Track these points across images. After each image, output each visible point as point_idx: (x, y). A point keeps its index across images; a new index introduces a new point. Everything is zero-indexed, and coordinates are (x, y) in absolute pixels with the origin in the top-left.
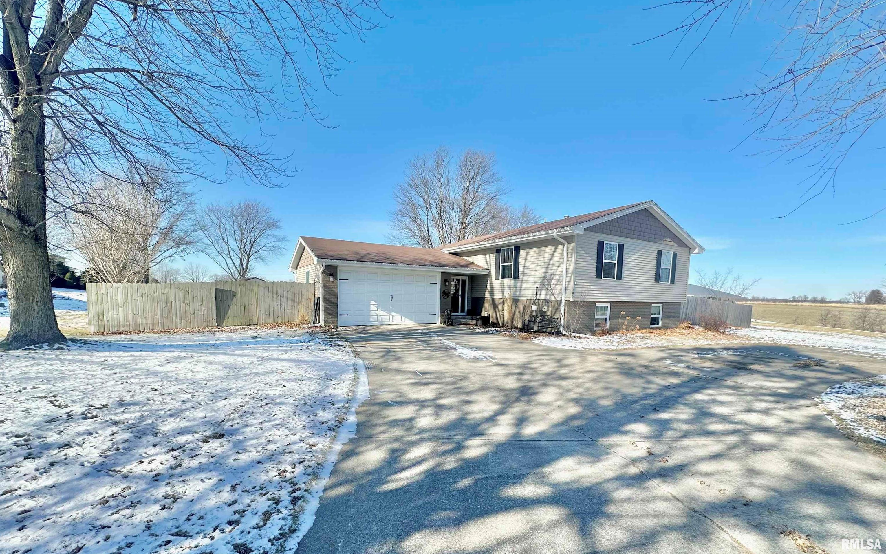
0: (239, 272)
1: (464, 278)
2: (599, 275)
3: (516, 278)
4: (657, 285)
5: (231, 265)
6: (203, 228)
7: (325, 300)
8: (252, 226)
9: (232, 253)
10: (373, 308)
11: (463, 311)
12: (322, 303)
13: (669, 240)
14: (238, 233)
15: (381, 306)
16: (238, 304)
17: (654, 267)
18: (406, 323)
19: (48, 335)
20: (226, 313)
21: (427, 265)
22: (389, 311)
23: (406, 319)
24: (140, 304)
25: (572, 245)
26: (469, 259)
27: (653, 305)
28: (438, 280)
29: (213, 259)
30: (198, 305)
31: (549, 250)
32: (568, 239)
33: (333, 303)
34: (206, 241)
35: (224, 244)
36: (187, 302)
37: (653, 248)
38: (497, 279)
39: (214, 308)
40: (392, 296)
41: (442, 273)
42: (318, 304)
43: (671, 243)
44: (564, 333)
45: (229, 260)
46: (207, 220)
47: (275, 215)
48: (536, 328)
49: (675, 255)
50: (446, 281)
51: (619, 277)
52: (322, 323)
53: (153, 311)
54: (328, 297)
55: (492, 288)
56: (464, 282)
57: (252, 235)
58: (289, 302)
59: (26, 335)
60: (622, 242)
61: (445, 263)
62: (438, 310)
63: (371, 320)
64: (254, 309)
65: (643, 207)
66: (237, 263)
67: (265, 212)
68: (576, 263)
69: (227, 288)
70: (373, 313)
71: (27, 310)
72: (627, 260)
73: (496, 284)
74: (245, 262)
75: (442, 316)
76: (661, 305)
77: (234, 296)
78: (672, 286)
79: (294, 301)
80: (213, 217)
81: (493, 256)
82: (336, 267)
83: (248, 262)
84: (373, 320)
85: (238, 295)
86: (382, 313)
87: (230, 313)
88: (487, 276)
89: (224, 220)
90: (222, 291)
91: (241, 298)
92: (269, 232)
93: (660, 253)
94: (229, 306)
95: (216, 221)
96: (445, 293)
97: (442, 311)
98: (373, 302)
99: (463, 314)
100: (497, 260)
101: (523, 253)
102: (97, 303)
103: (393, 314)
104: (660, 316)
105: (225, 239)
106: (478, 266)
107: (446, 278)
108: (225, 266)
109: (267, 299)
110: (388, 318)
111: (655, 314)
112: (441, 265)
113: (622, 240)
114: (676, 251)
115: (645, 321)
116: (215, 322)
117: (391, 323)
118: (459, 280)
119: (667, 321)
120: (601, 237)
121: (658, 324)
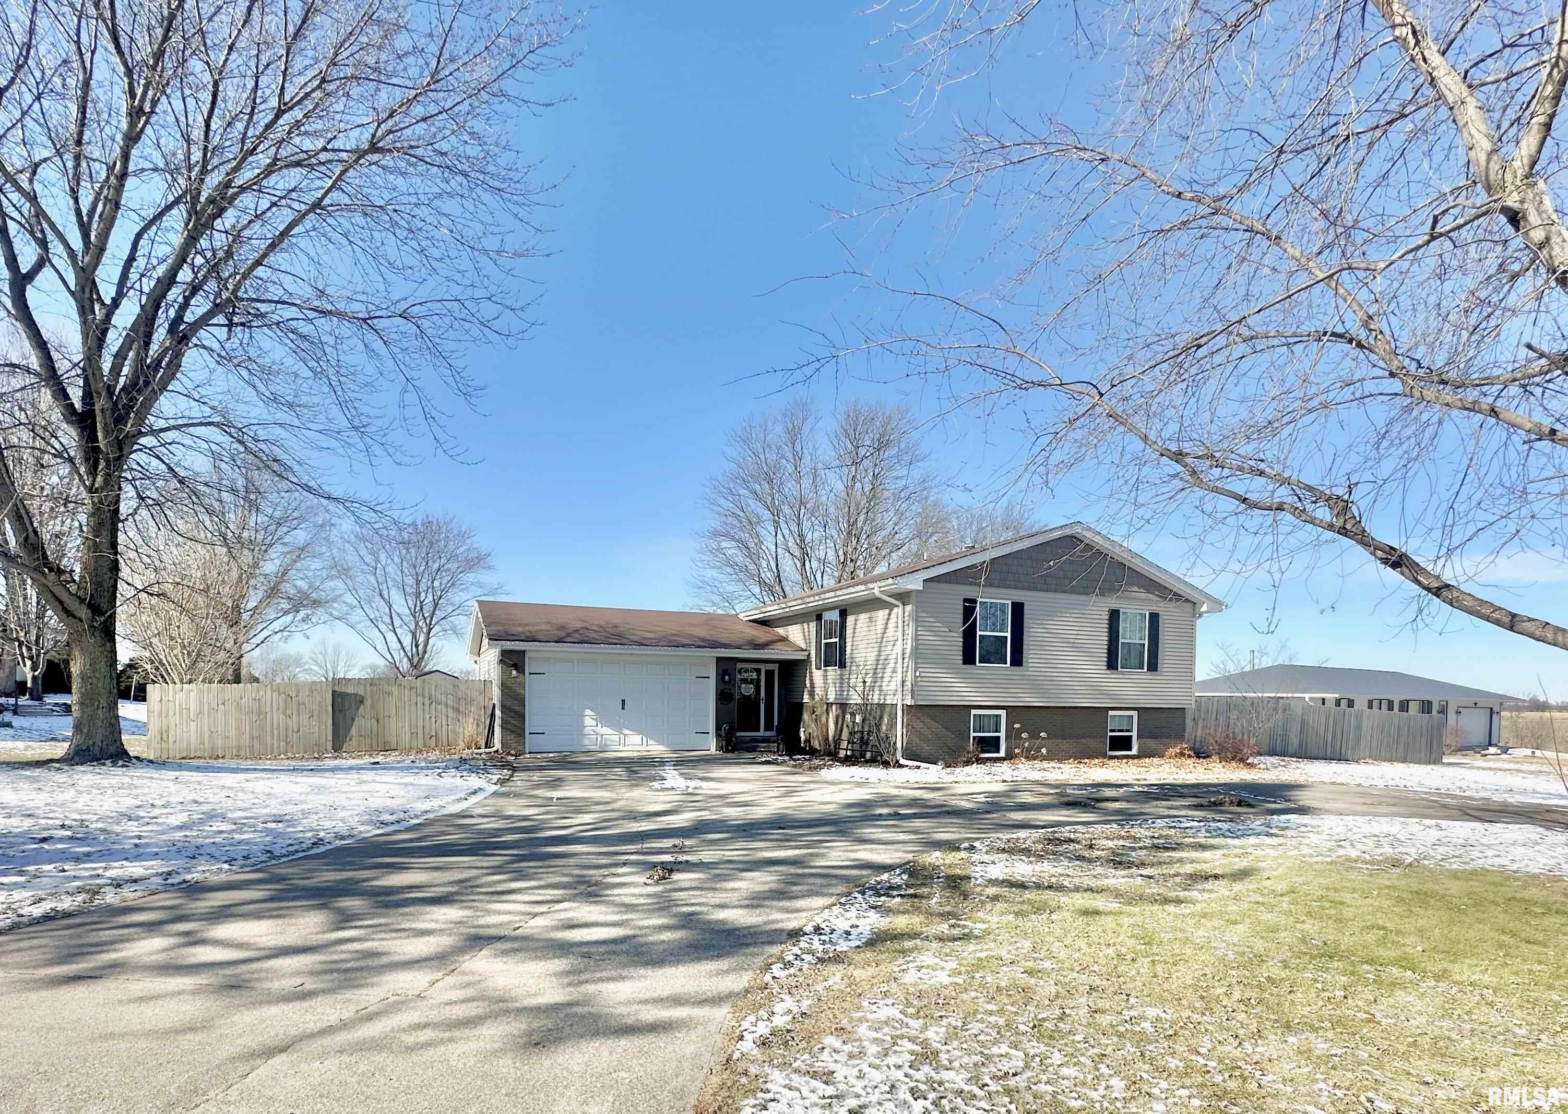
0: (410, 660)
1: (775, 667)
2: (968, 659)
3: (842, 665)
4: (1112, 676)
5: (394, 645)
6: (344, 572)
7: (504, 707)
8: (436, 566)
9: (397, 622)
10: (588, 721)
11: (768, 727)
12: (498, 713)
13: (1136, 589)
14: (410, 581)
15: (604, 718)
16: (368, 716)
17: (1103, 640)
18: (649, 748)
19: (112, 749)
20: (348, 731)
21: (684, 646)
22: (619, 728)
23: (650, 742)
24: (220, 716)
25: (909, 608)
26: (781, 631)
27: (1111, 713)
28: (712, 673)
29: (361, 634)
30: (304, 719)
31: (882, 614)
32: (903, 597)
33: (518, 713)
34: (349, 598)
35: (382, 603)
36: (289, 712)
37: (1099, 609)
38: (818, 668)
39: (330, 721)
40: (623, 701)
41: (719, 660)
42: (493, 715)
43: (1143, 596)
44: (903, 761)
45: (391, 637)
46: (351, 558)
47: (481, 542)
48: (868, 755)
49: (1154, 618)
50: (725, 672)
51: (1017, 661)
52: (497, 745)
53: (238, 728)
54: (509, 703)
55: (812, 684)
56: (769, 674)
57: (436, 583)
58: (450, 712)
59: (88, 749)
60: (1018, 599)
61: (723, 641)
62: (711, 726)
63: (586, 742)
64: (392, 724)
65: (1068, 532)
66: (407, 640)
67: (463, 536)
68: (916, 639)
69: (350, 690)
70: (588, 730)
71: (92, 718)
72: (1033, 631)
73: (818, 675)
74: (422, 639)
75: (718, 735)
76: (1135, 714)
77: (362, 702)
78: (1151, 676)
79: (456, 710)
80: (364, 552)
81: (813, 625)
82: (523, 652)
83: (428, 639)
84: (589, 743)
85: (368, 703)
86: (606, 730)
87: (354, 731)
88: (807, 661)
89: (383, 557)
90: (343, 695)
91: (373, 706)
92: (470, 577)
93: (1114, 615)
94: (353, 719)
95: (369, 559)
96: (723, 697)
97: (718, 728)
98: (588, 712)
99: (768, 734)
100: (818, 633)
101: (850, 619)
102: (160, 714)
103: (626, 732)
104: (1134, 734)
105: (385, 593)
106: (792, 644)
107: (726, 667)
108: (381, 647)
109: (413, 708)
110: (616, 738)
111: (1119, 731)
112: (715, 645)
113: (1020, 596)
114: (1155, 609)
115: (1092, 743)
116: (330, 744)
117: (621, 748)
118: (758, 671)
119: (1151, 744)
120: (969, 591)
121: (1130, 749)
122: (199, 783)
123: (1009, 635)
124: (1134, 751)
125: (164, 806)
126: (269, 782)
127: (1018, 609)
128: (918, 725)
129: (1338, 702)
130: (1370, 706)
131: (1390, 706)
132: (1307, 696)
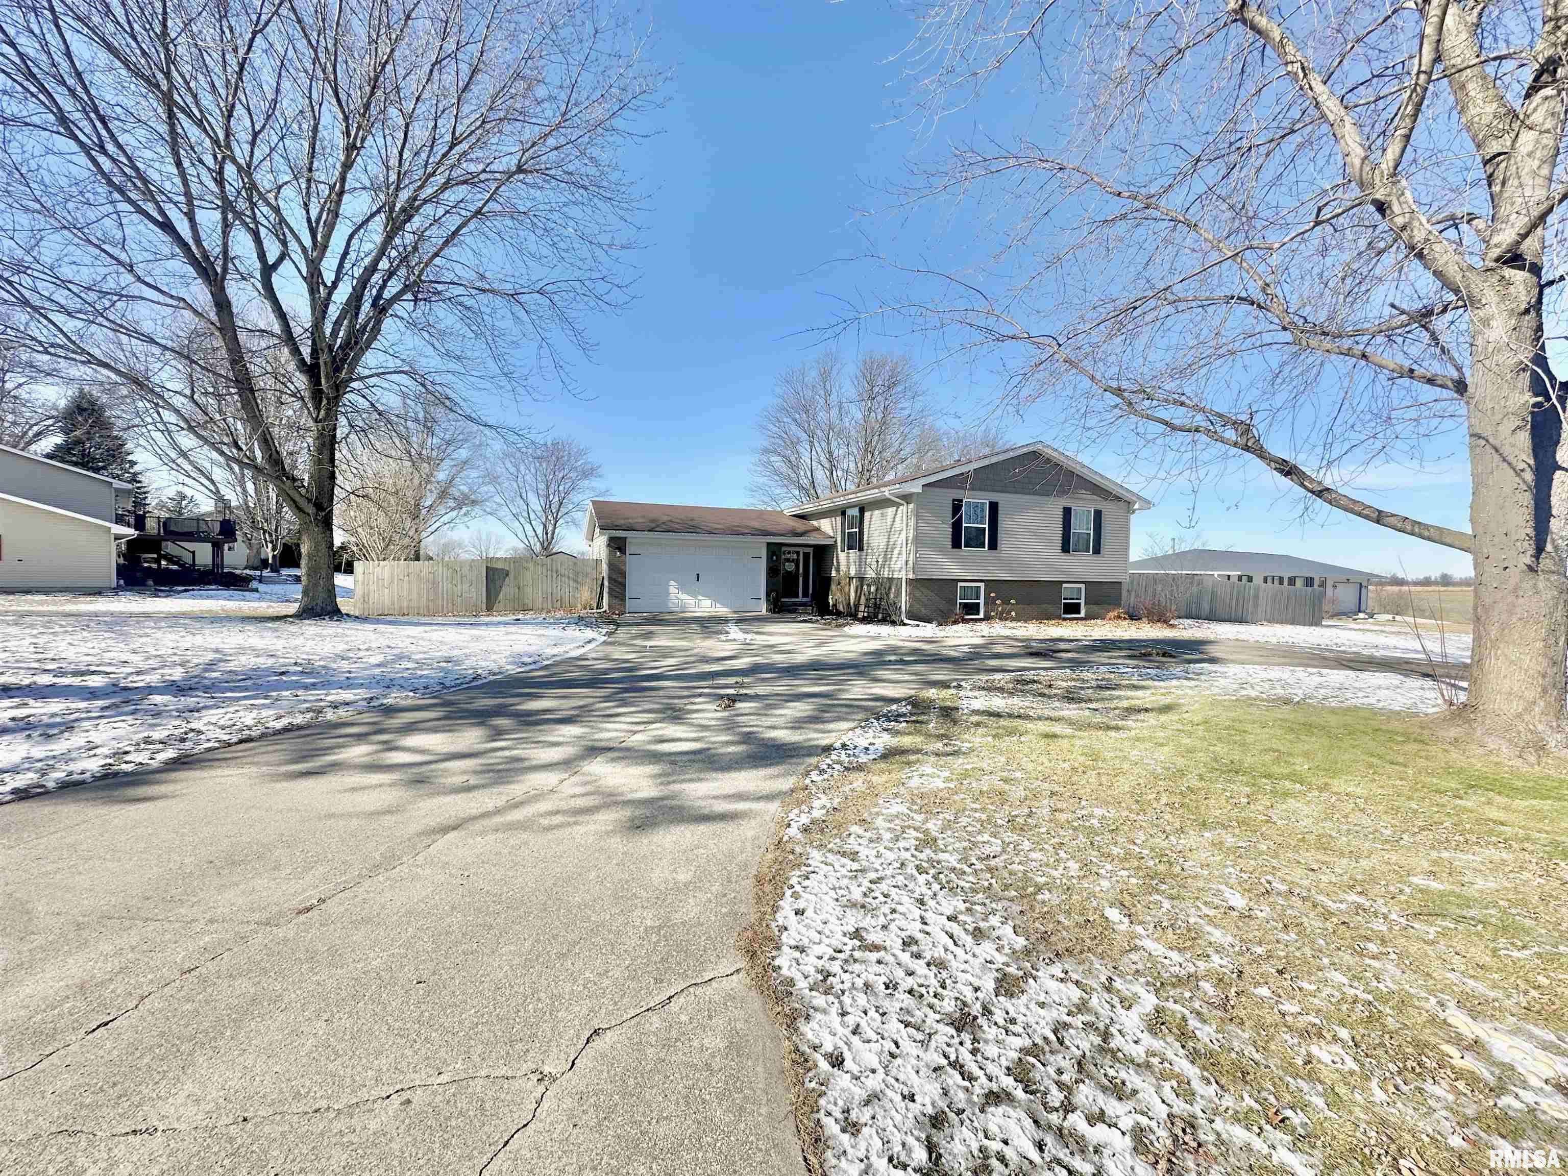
0: (542, 544)
1: (810, 550)
2: (956, 544)
3: (861, 549)
4: (1064, 556)
5: (530, 533)
6: (494, 479)
7: (610, 578)
8: (561, 475)
9: (532, 516)
10: (672, 590)
11: (805, 594)
12: (606, 583)
13: (1084, 492)
14: (542, 486)
15: (682, 588)
16: (512, 585)
17: (1059, 531)
18: (717, 610)
19: (329, 608)
21: (743, 534)
22: (694, 594)
23: (718, 605)
24: (406, 585)
25: (911, 506)
26: (815, 523)
27: (1065, 585)
28: (764, 553)
29: (506, 524)
30: (466, 586)
31: (890, 511)
32: (907, 498)
33: (621, 583)
34: (498, 499)
35: (522, 502)
36: (455, 582)
37: (1056, 507)
38: (843, 551)
39: (484, 589)
40: (698, 575)
41: (768, 544)
42: (602, 584)
43: (1090, 497)
44: (906, 621)
45: (528, 527)
46: (500, 470)
47: (593, 458)
48: (880, 616)
49: (1098, 514)
50: (773, 554)
51: (993, 546)
52: (605, 607)
53: (419, 594)
54: (614, 576)
55: (838, 562)
56: (806, 555)
57: (561, 488)
58: (571, 583)
59: (312, 609)
60: (994, 499)
61: (774, 531)
62: (763, 595)
63: (670, 605)
64: (529, 590)
65: (1032, 449)
66: (540, 530)
67: (581, 453)
68: (916, 529)
69: (499, 566)
70: (672, 596)
71: (315, 585)
72: (1004, 523)
73: (842, 556)
74: (550, 528)
75: (768, 601)
76: (1083, 586)
77: (507, 575)
78: (1096, 558)
79: (576, 581)
80: (508, 465)
81: (839, 519)
82: (624, 539)
83: (555, 528)
84: (672, 605)
85: (512, 575)
86: (685, 596)
87: (501, 596)
88: (833, 547)
89: (522, 468)
90: (495, 570)
91: (515, 578)
92: (586, 483)
93: (1067, 512)
94: (501, 587)
95: (513, 470)
96: (772, 571)
97: (768, 595)
98: (672, 583)
99: (805, 600)
100: (843, 524)
101: (867, 515)
102: (363, 583)
103: (700, 597)
104: (1082, 602)
105: (524, 495)
106: (824, 533)
107: (774, 550)
108: (521, 535)
109: (545, 579)
110: (692, 602)
111: (1071, 599)
112: (765, 533)
113: (995, 497)
114: (1099, 507)
115: (1051, 609)
116: (484, 606)
117: (697, 609)
118: (798, 553)
119: (1095, 608)
120: (957, 494)
121: (1079, 613)
122: (392, 633)
123: (987, 526)
124: (1082, 615)
125: (367, 650)
126: (441, 633)
127: (994, 507)
128: (918, 594)
129: (1240, 578)
130: (1265, 581)
131: (1281, 582)
132: (1216, 573)
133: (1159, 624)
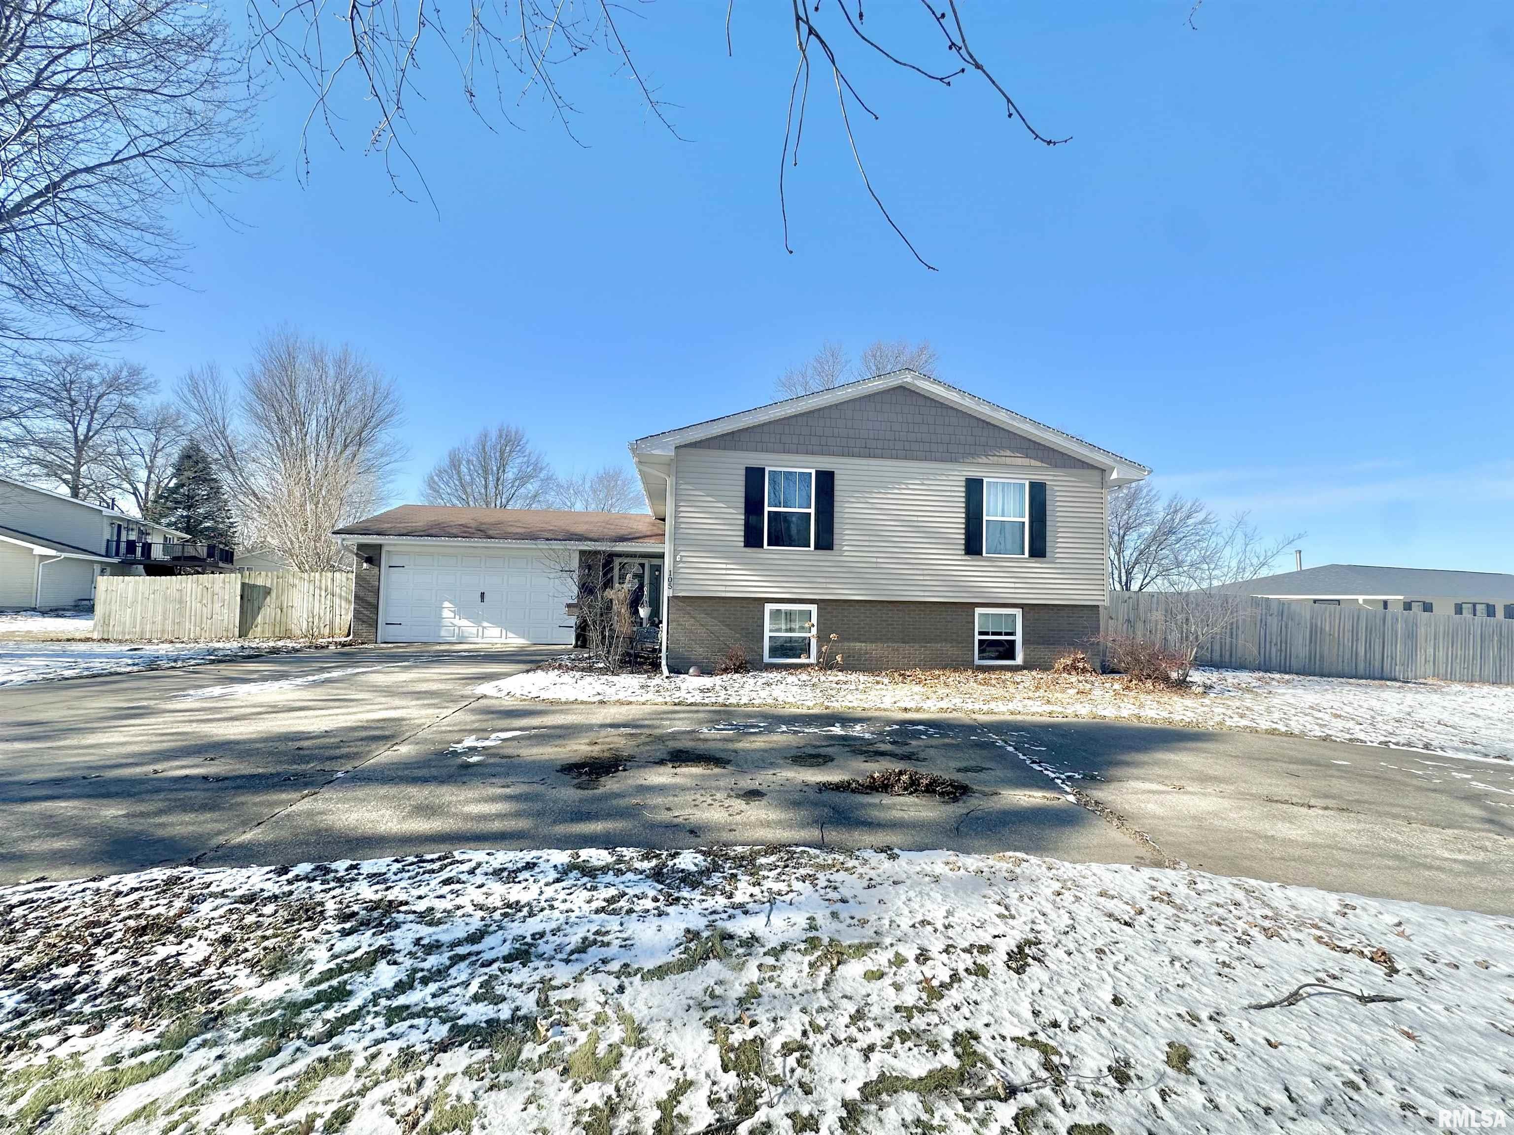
2: (753, 540)
4: (972, 562)
7: (358, 598)
10: (446, 613)
12: (353, 604)
13: (1008, 453)
15: (461, 610)
16: (273, 606)
17: (960, 518)
18: (508, 641)
20: (254, 618)
22: (477, 620)
23: (510, 635)
24: (151, 604)
27: (978, 610)
28: (573, 565)
30: (217, 607)
33: (369, 604)
36: (205, 602)
37: (950, 478)
39: (238, 609)
40: (483, 594)
41: (582, 553)
43: (1019, 461)
49: (1038, 489)
50: (592, 566)
51: (826, 543)
52: (351, 633)
54: (362, 594)
60: (826, 467)
63: (443, 633)
64: (294, 612)
69: (259, 582)
70: (446, 622)
72: (849, 506)
75: (576, 630)
77: (269, 593)
78: (1036, 564)
82: (380, 546)
84: (446, 635)
85: (274, 594)
86: (464, 622)
87: (259, 619)
90: (253, 587)
91: (277, 597)
94: (259, 608)
96: (588, 590)
98: (446, 604)
102: (105, 602)
103: (485, 624)
104: (1018, 638)
109: (311, 599)
110: (474, 630)
111: (994, 634)
112: (581, 538)
113: (826, 463)
114: (1038, 478)
115: (950, 650)
116: (237, 630)
117: (479, 640)
119: (1043, 652)
120: (755, 460)
121: (1012, 657)
123: (812, 511)
124: (1019, 660)
127: (826, 480)
128: (688, 623)
129: (1408, 606)
130: (1459, 609)
131: (1491, 611)
132: (1361, 598)
133: (1149, 684)
